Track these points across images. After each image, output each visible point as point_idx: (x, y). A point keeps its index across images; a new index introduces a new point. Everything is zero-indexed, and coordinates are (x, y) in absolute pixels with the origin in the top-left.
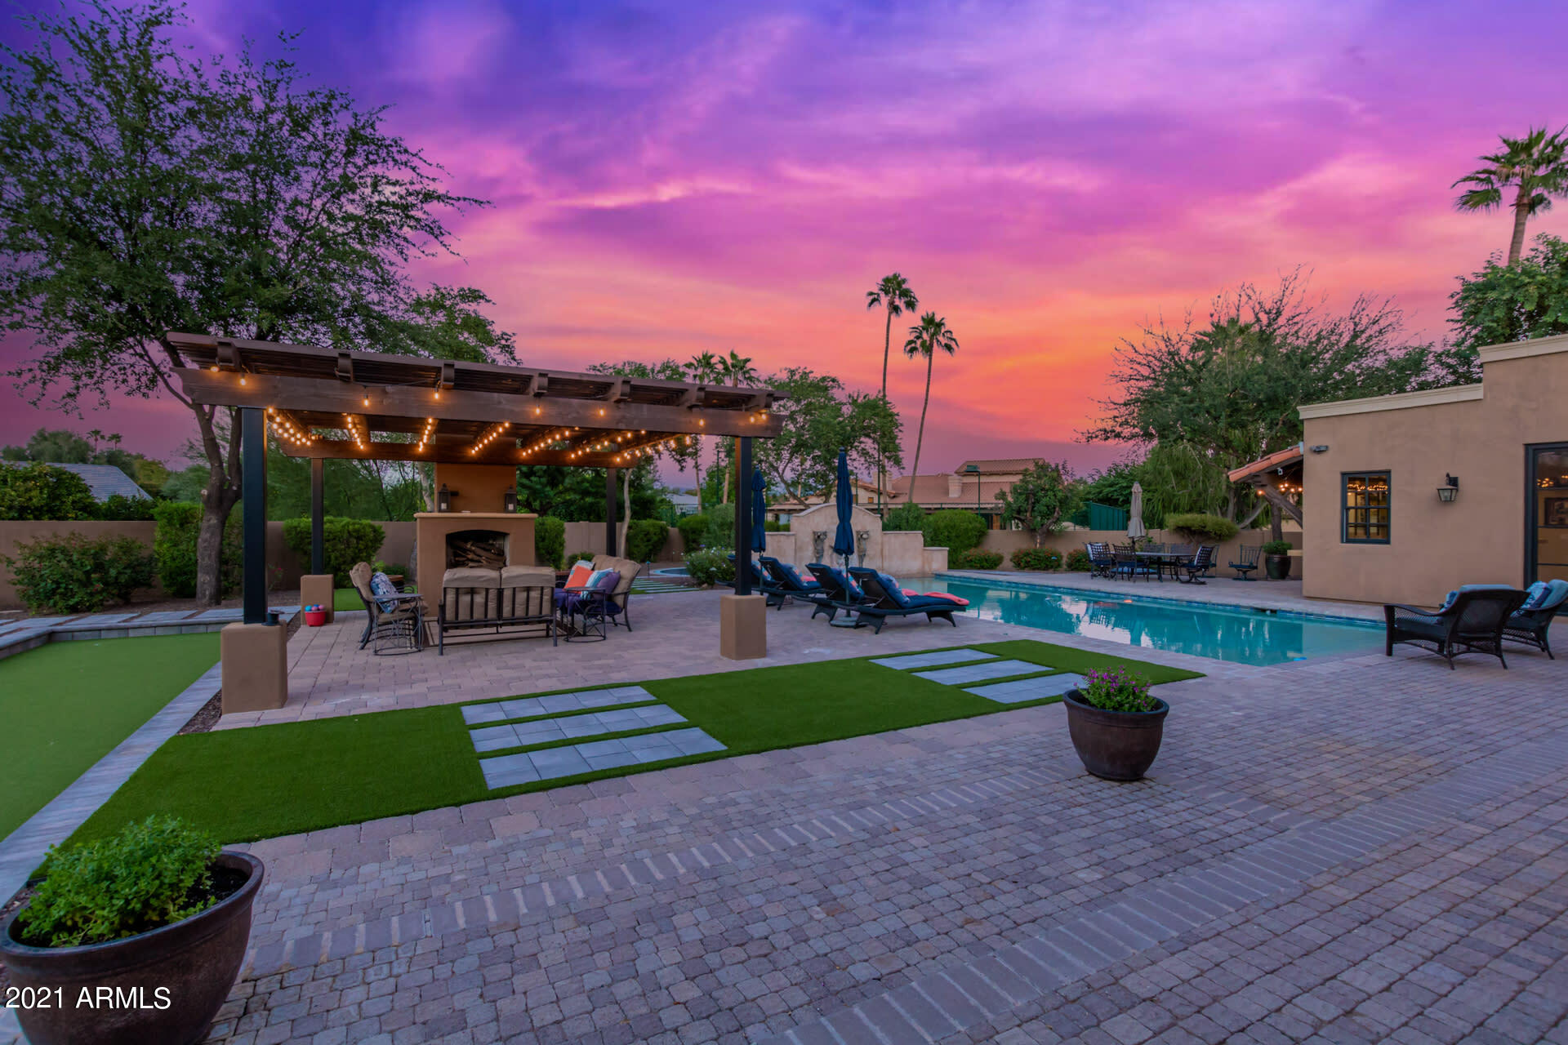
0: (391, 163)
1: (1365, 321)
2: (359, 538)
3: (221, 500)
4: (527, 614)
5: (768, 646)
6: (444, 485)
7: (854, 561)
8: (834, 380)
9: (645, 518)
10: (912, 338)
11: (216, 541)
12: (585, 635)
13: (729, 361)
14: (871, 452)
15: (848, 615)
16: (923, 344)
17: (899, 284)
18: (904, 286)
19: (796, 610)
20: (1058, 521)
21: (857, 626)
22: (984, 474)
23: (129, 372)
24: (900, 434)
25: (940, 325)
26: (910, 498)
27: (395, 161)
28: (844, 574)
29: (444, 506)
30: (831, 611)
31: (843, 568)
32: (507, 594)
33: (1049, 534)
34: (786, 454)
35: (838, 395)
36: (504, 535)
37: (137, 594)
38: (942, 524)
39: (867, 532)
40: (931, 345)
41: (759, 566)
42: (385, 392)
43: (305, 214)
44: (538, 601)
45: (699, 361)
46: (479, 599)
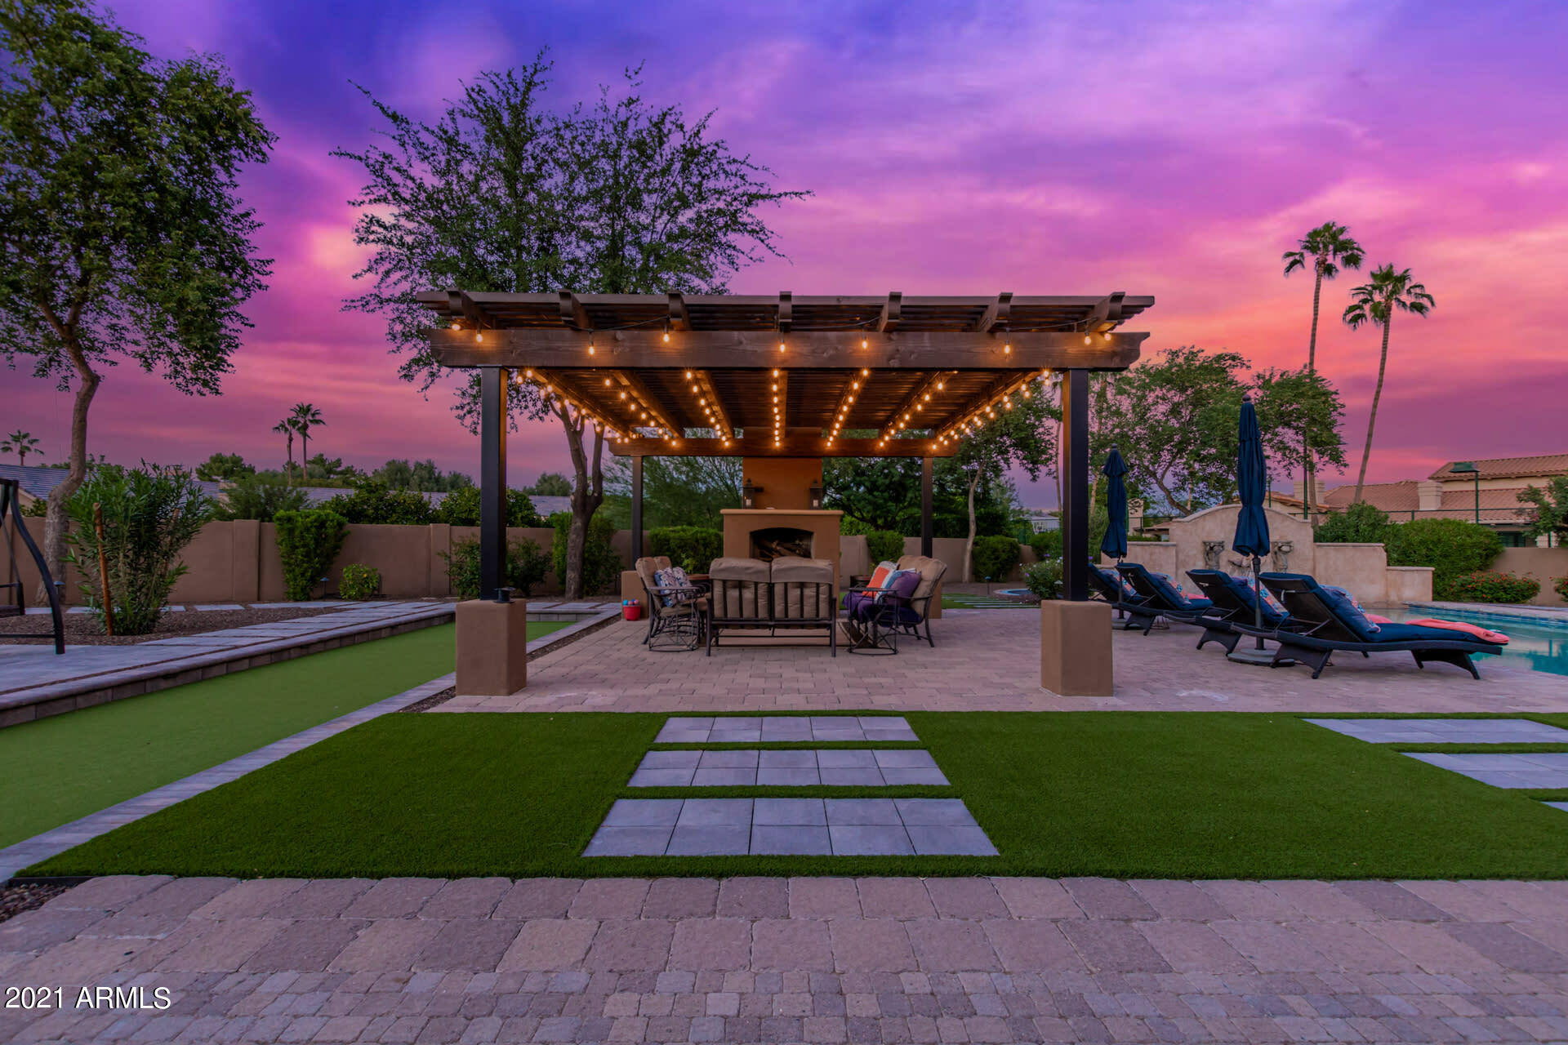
0: (722, 176)
2: (706, 546)
3: (584, 505)
4: (802, 615)
5: (1115, 681)
6: (749, 481)
7: (1267, 565)
8: (1234, 358)
9: (994, 534)
10: (1356, 301)
11: (580, 541)
12: (874, 646)
14: (1292, 444)
15: (1261, 646)
16: (1374, 309)
17: (1334, 236)
18: (1344, 236)
19: (1174, 637)
21: (1276, 664)
22: (1485, 478)
23: (528, 398)
24: (1340, 420)
25: (1402, 279)
27: (725, 172)
28: (1252, 586)
29: (750, 503)
30: (1231, 639)
31: (1250, 576)
32: (779, 589)
34: (1166, 456)
35: (1241, 376)
36: (809, 535)
37: (533, 586)
38: (1417, 539)
39: (1288, 544)
40: (1389, 308)
41: (1117, 576)
42: (615, 339)
43: (649, 236)
44: (813, 600)
46: (748, 594)
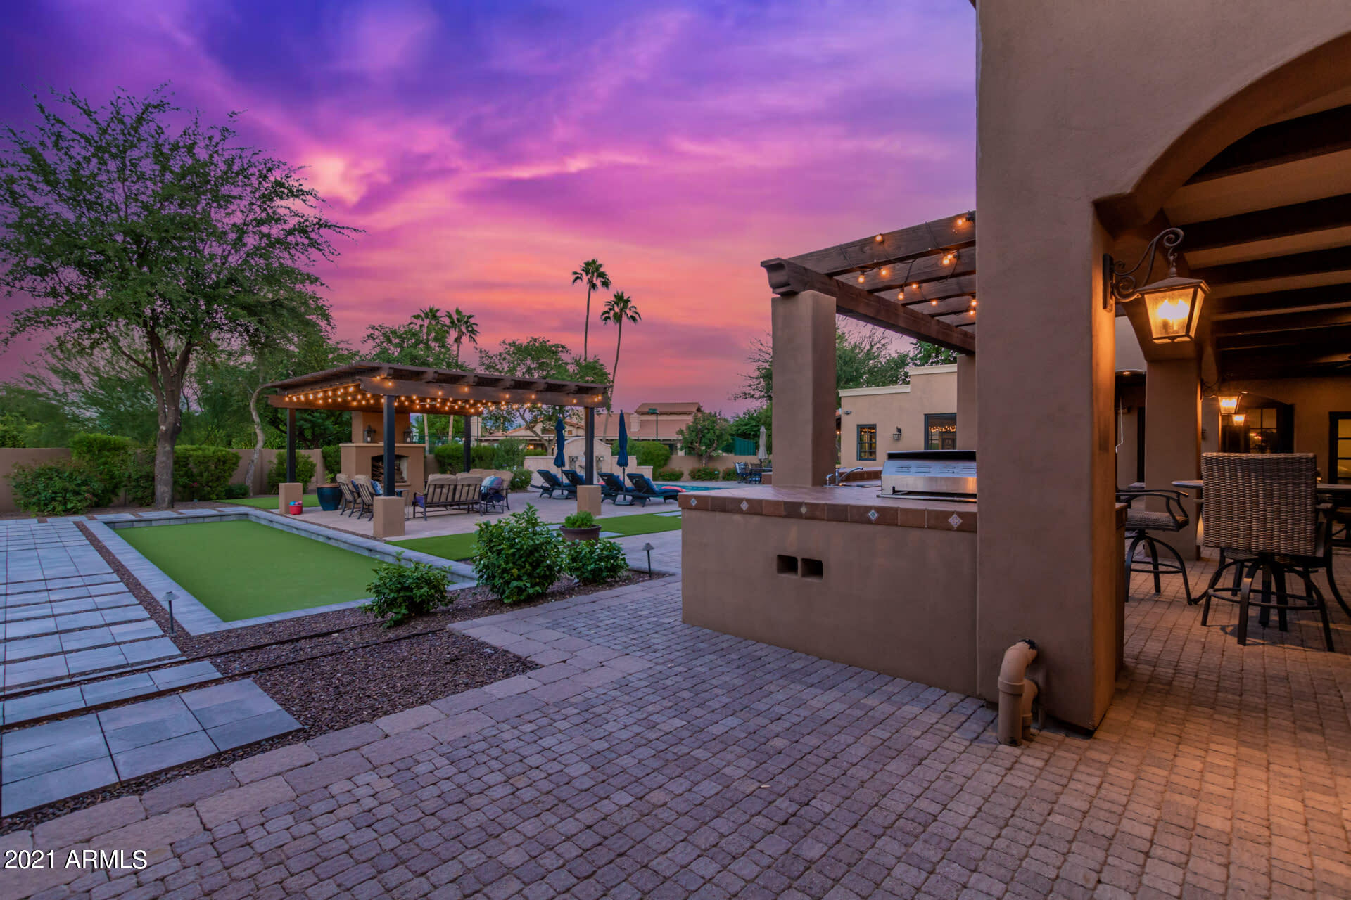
1: (876, 340)
8: (563, 347)
10: (606, 309)
11: (170, 462)
13: (455, 317)
15: (625, 499)
16: (615, 314)
17: (597, 269)
18: (601, 270)
20: (715, 450)
22: (662, 414)
25: (627, 301)
26: (605, 432)
29: (369, 439)
31: (621, 474)
32: (459, 488)
33: (711, 458)
35: (565, 357)
39: (602, 456)
40: (621, 316)
44: (473, 492)
45: (426, 314)
46: (445, 491)
